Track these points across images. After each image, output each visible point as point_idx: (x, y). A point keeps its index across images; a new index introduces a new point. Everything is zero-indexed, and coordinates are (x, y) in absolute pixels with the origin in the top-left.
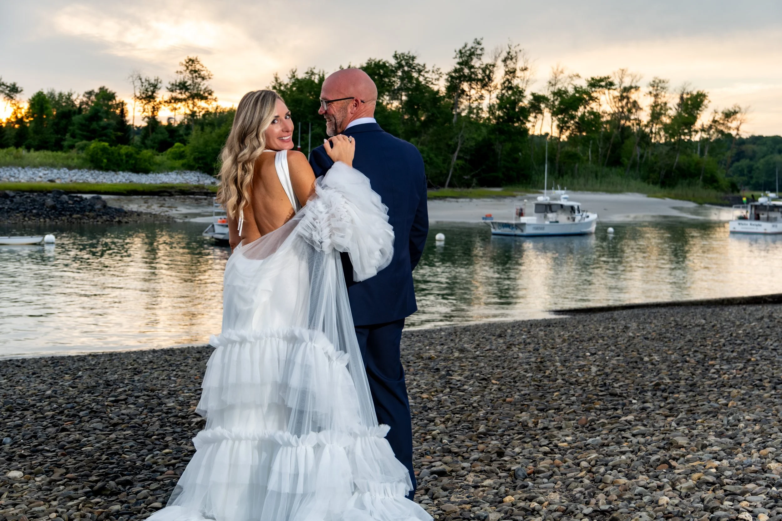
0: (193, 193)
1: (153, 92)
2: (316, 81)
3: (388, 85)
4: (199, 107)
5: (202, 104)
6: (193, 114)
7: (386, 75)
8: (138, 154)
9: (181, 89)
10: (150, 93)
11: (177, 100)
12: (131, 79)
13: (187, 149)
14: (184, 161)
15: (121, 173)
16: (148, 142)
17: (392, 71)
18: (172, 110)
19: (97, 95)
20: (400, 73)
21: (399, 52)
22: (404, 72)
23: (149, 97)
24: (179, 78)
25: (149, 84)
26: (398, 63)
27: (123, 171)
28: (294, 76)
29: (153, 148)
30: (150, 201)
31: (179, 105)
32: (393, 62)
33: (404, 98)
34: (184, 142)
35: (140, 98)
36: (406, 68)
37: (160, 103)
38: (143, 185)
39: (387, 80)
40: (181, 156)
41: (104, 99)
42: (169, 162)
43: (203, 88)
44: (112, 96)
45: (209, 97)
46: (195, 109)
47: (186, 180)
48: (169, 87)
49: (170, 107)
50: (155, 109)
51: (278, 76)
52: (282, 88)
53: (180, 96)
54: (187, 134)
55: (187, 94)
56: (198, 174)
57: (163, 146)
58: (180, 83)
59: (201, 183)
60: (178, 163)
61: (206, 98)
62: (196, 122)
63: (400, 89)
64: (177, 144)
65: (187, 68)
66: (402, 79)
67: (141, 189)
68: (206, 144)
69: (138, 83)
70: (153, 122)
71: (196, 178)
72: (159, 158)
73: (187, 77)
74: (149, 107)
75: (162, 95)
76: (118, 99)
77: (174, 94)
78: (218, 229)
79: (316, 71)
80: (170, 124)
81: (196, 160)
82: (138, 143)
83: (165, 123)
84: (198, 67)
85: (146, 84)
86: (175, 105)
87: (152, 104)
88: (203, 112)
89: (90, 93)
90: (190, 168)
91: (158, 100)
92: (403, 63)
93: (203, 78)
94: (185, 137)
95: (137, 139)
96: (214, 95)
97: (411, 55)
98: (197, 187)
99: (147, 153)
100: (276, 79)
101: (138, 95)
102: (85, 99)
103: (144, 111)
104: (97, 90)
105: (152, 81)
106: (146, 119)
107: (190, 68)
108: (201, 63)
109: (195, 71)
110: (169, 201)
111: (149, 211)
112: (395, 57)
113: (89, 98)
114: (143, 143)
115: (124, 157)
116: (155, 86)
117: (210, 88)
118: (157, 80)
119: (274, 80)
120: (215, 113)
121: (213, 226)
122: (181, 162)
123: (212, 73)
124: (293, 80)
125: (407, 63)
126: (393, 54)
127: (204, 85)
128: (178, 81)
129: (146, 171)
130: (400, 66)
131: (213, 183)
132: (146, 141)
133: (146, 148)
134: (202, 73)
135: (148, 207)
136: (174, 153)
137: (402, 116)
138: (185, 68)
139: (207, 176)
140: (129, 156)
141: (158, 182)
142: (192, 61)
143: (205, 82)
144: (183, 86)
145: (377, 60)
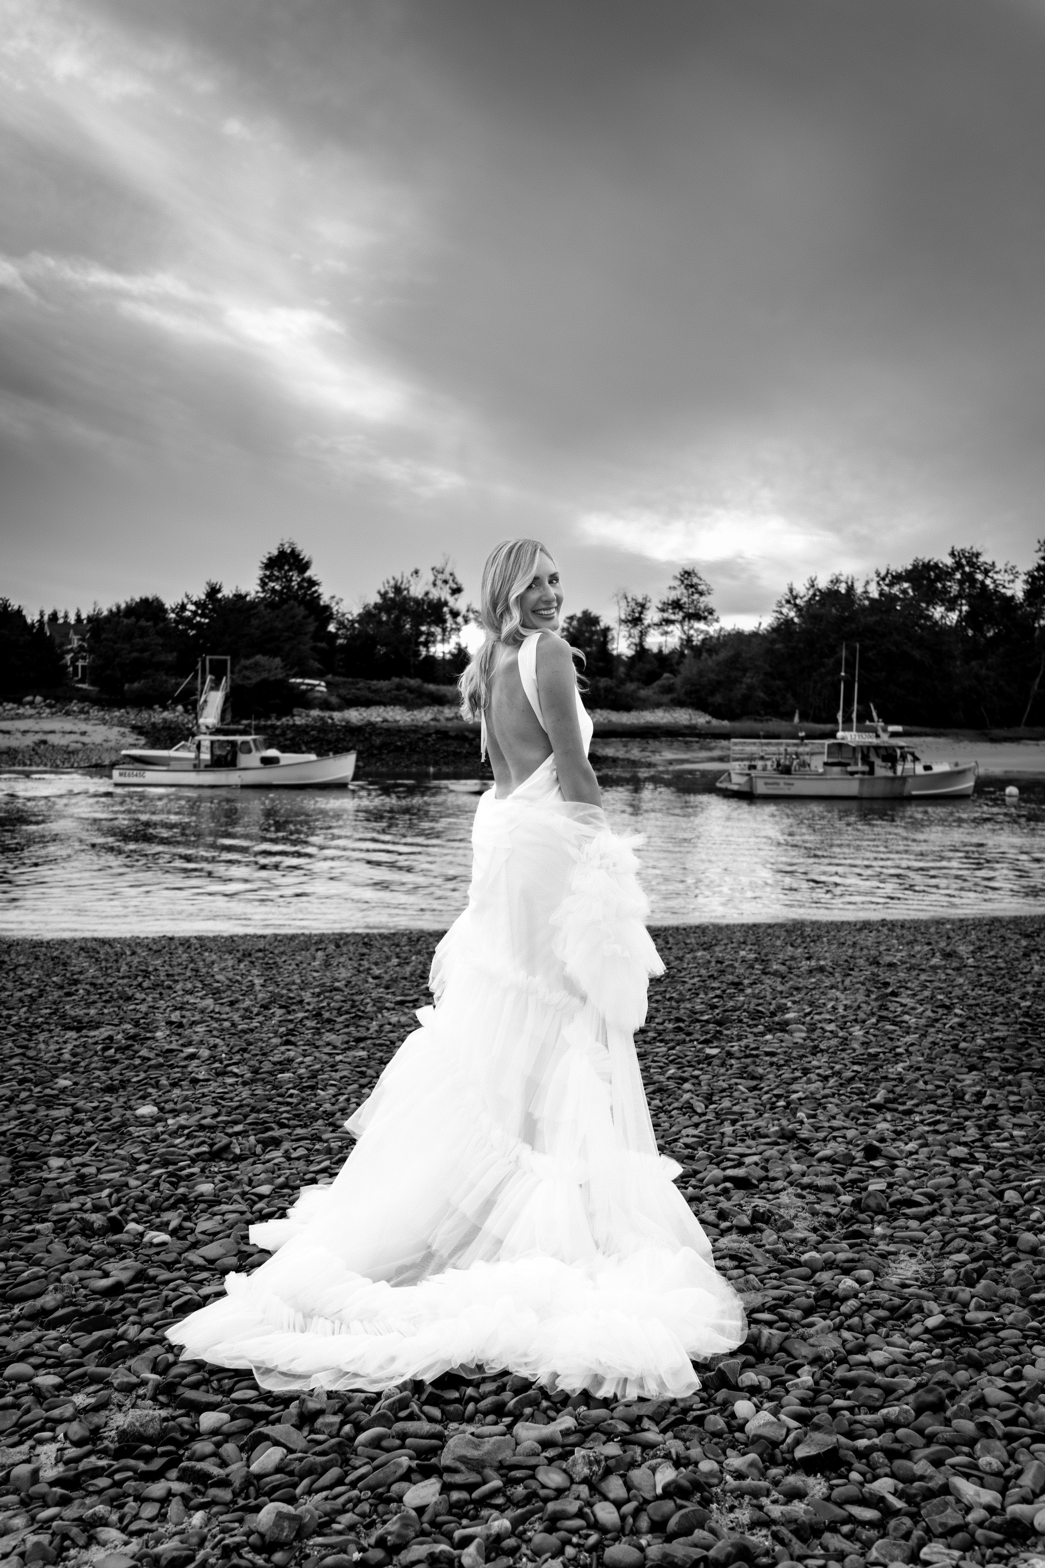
0: (684, 735)
1: (641, 613)
2: (843, 591)
3: (941, 592)
4: (697, 630)
5: (701, 625)
6: (689, 640)
7: (939, 578)
8: (618, 687)
9: (674, 608)
10: (637, 615)
11: (668, 622)
12: (615, 599)
13: (678, 681)
14: (675, 695)
15: (598, 711)
16: (634, 674)
17: (948, 573)
18: (662, 634)
19: (579, 619)
20: (958, 576)
21: (958, 548)
22: (964, 573)
23: (635, 621)
24: (673, 595)
25: (637, 604)
26: (956, 562)
27: (601, 708)
28: (813, 586)
29: (638, 680)
30: (630, 744)
31: (671, 628)
32: (949, 561)
33: (965, 608)
34: (674, 672)
35: (625, 622)
36: (967, 569)
37: (649, 626)
38: (623, 725)
39: (939, 585)
40: (669, 689)
41: (587, 624)
42: (655, 697)
43: (702, 606)
44: (595, 621)
45: (710, 617)
46: (692, 632)
47: (675, 718)
48: (660, 606)
49: (661, 630)
50: (643, 635)
51: (795, 586)
52: (798, 601)
53: (673, 617)
54: (678, 663)
55: (681, 614)
56: (690, 711)
57: (649, 679)
58: (673, 602)
59: (694, 722)
60: (666, 698)
61: (705, 618)
62: (693, 648)
63: (959, 596)
64: (666, 675)
65: (682, 582)
66: (961, 583)
67: (620, 729)
68: (701, 674)
69: (623, 603)
70: (642, 652)
71: (687, 717)
72: (643, 693)
73: (680, 593)
74: (636, 632)
75: (652, 616)
76: (602, 625)
77: (666, 615)
78: (736, 779)
79: (842, 578)
80: (660, 651)
81: (688, 693)
82: (623, 676)
83: (655, 650)
84: (695, 580)
85: (633, 604)
86: (666, 628)
87: (639, 628)
88: (701, 637)
89: (571, 618)
90: (680, 703)
91: (646, 622)
92: (964, 561)
93: (701, 594)
94: (676, 667)
95: (622, 669)
96: (716, 615)
97: (974, 550)
98: (687, 727)
99: (631, 687)
100: (791, 590)
101: (623, 617)
102: (566, 625)
103: (630, 636)
104: (579, 615)
105: (640, 600)
106: (633, 647)
107: (686, 582)
108: (699, 575)
109: (692, 586)
110: (653, 744)
111: (628, 756)
112: (952, 554)
113: (570, 624)
114: (628, 675)
115: (602, 692)
116: (643, 606)
117: (710, 606)
118: (645, 599)
119: (787, 591)
120: (718, 638)
121: (729, 774)
122: (670, 696)
124: (811, 592)
125: (968, 563)
126: (949, 550)
127: (704, 601)
128: (671, 599)
129: (628, 709)
130: (959, 566)
131: (708, 722)
132: (632, 673)
133: (632, 681)
134: (700, 588)
135: (627, 752)
136: (662, 686)
137: (966, 630)
138: (679, 583)
139: (700, 713)
140: (608, 690)
141: (642, 721)
142: (687, 574)
143: (702, 599)
144: (676, 605)
145: (926, 561)
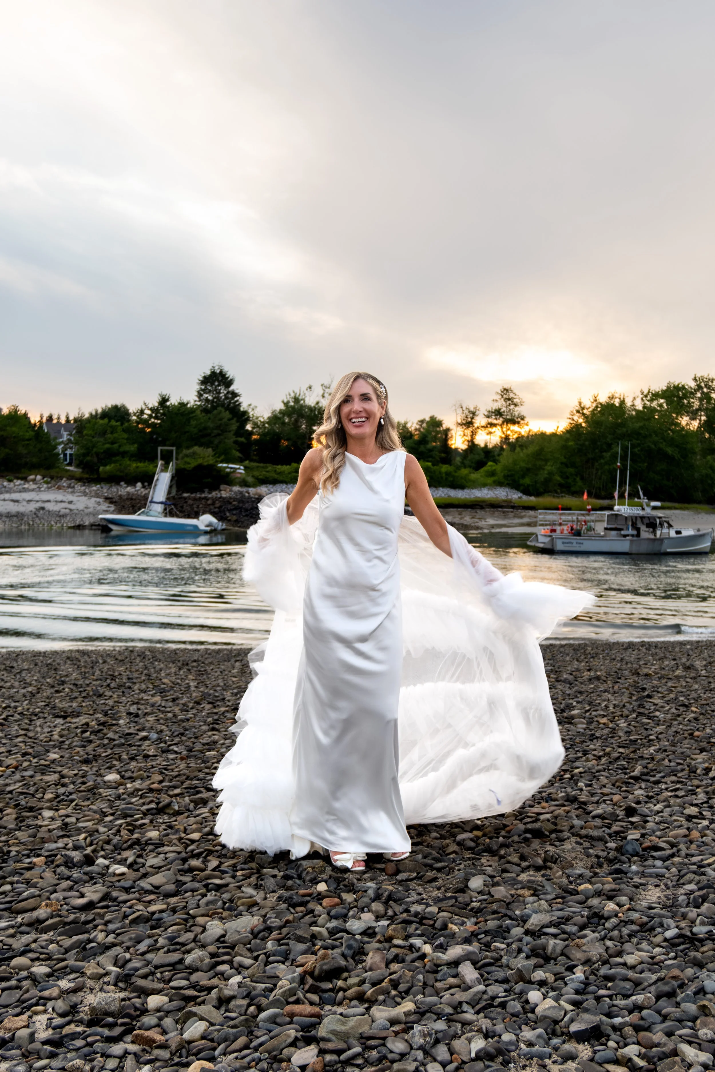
0: (502, 507)
1: (472, 418)
2: (617, 405)
3: (687, 406)
4: (512, 431)
5: (515, 428)
6: (507, 438)
7: (685, 396)
8: (455, 472)
9: (496, 415)
10: (469, 420)
11: (492, 425)
12: (454, 408)
13: (498, 468)
14: (495, 478)
15: (441, 489)
16: (467, 462)
17: (691, 393)
18: (488, 434)
19: (428, 422)
20: (699, 395)
21: (699, 375)
22: (703, 393)
23: (468, 424)
24: (495, 406)
25: (469, 412)
26: (697, 385)
27: (443, 487)
28: (596, 401)
29: (470, 467)
30: (464, 513)
31: (494, 429)
32: (693, 384)
33: (703, 418)
34: (495, 461)
35: (461, 424)
36: (705, 390)
37: (478, 428)
38: (458, 499)
39: (685, 401)
40: (493, 474)
41: (433, 426)
42: (482, 479)
43: (516, 414)
44: (439, 424)
45: (522, 422)
46: (509, 432)
47: (496, 495)
48: (486, 413)
49: (486, 431)
50: (473, 434)
51: (582, 401)
52: (585, 411)
53: (495, 422)
54: (499, 455)
55: (501, 419)
56: (507, 490)
57: (479, 465)
58: (496, 410)
59: (509, 497)
60: (490, 480)
61: (518, 423)
62: (509, 444)
63: (699, 409)
64: (490, 463)
65: (502, 396)
66: (701, 400)
67: (457, 503)
68: (515, 462)
69: (460, 411)
70: (472, 446)
71: (505, 494)
72: (475, 476)
73: (500, 404)
74: (468, 432)
75: (480, 421)
76: (444, 426)
77: (490, 420)
78: (541, 539)
79: (617, 395)
80: (486, 446)
81: (506, 477)
82: (459, 464)
83: (482, 445)
84: (511, 395)
85: (466, 412)
86: (490, 430)
87: (471, 429)
88: (516, 436)
89: (422, 421)
90: (500, 484)
91: (476, 425)
92: (703, 385)
93: (516, 405)
94: (497, 458)
95: (458, 459)
96: (526, 420)
97: (711, 377)
98: (504, 501)
99: (464, 471)
100: (580, 404)
101: (459, 421)
102: (418, 427)
103: (464, 435)
104: (428, 419)
105: (472, 409)
106: (466, 443)
107: (505, 396)
108: (514, 391)
109: (509, 399)
111: (462, 521)
112: (695, 379)
113: (421, 425)
114: (462, 463)
115: (444, 475)
116: (474, 413)
117: (522, 414)
118: (475, 408)
119: (577, 404)
120: (528, 437)
121: (537, 536)
122: (493, 479)
123: (524, 400)
124: (594, 405)
125: (706, 386)
126: (693, 377)
127: (518, 411)
128: (494, 408)
129: (462, 487)
130: (699, 387)
131: (520, 498)
132: (465, 462)
133: (465, 467)
134: (515, 401)
135: (461, 519)
136: (487, 471)
137: (704, 434)
138: (500, 397)
139: (515, 491)
140: (448, 474)
141: (472, 496)
142: (506, 390)
143: (516, 409)
144: (498, 413)
145: (676, 384)
